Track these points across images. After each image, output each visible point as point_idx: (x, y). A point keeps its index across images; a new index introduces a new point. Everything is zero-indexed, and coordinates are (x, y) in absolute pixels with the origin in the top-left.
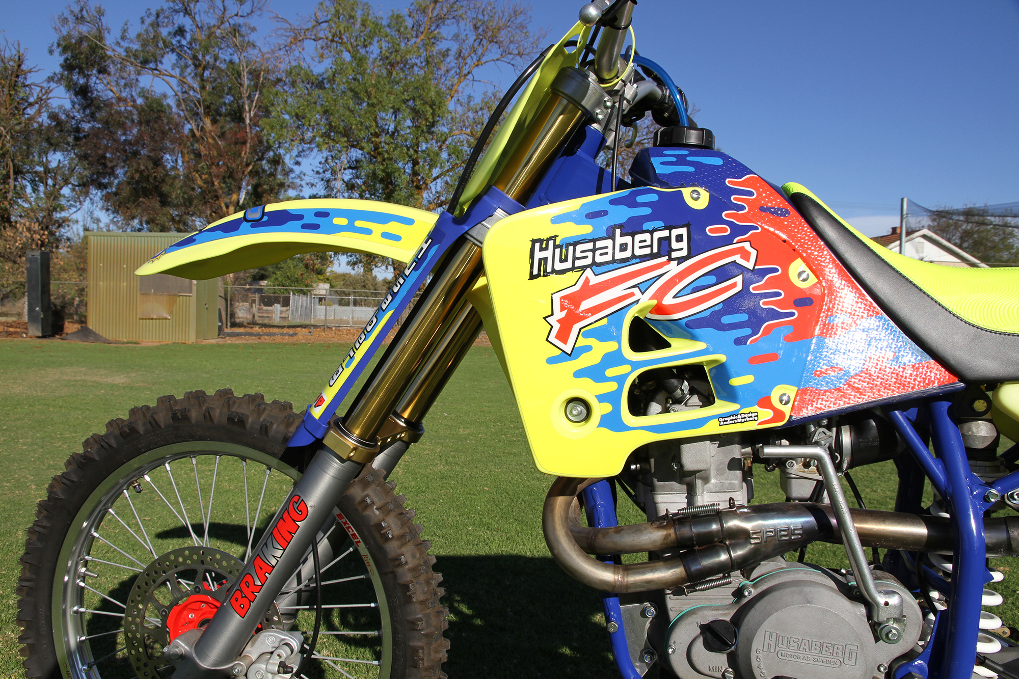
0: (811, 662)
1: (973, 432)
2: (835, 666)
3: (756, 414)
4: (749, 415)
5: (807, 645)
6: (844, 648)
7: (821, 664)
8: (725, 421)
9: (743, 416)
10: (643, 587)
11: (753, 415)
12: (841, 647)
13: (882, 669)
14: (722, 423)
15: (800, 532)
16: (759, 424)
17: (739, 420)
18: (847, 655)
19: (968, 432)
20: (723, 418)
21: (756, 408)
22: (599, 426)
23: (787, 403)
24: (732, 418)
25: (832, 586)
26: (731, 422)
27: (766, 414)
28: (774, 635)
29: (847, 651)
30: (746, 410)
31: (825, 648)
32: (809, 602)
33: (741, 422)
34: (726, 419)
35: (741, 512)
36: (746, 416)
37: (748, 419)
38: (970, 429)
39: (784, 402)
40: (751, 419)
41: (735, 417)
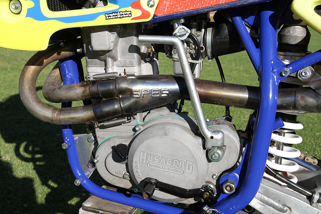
0: (167, 170)
1: (290, 33)
2: (180, 173)
3: (130, 12)
4: (125, 13)
5: (164, 160)
6: (185, 163)
7: (172, 172)
8: (109, 16)
9: (121, 13)
10: (69, 121)
11: (128, 13)
12: (183, 163)
13: (215, 177)
14: (107, 18)
15: (167, 92)
16: (132, 19)
17: (119, 16)
18: (187, 167)
19: (287, 33)
20: (108, 15)
21: (130, 9)
22: (27, 16)
23: (152, 6)
24: (114, 14)
25: (187, 127)
26: (113, 17)
27: (136, 13)
28: (146, 154)
29: (187, 165)
30: (123, 10)
31: (174, 163)
32: (166, 135)
33: (120, 18)
34: (110, 15)
35: (130, 79)
36: (123, 13)
37: (124, 16)
38: (289, 31)
39: (150, 6)
40: (126, 15)
41: (115, 14)
